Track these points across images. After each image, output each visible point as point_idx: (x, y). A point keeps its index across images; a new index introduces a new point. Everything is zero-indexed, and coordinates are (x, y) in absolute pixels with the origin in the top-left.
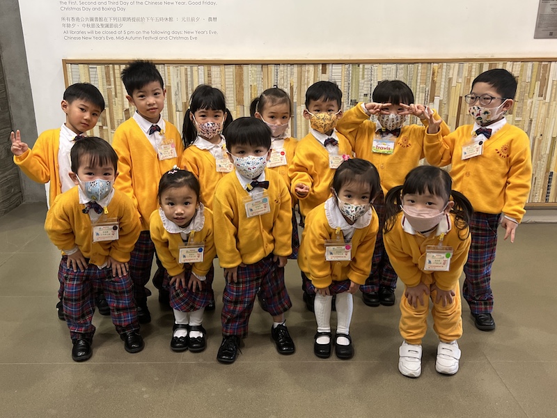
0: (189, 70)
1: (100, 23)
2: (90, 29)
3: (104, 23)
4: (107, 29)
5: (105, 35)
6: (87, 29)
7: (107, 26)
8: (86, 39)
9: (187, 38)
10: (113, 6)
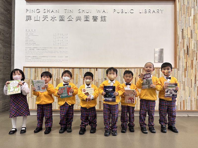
0: (59, 69)
1: (35, 57)
3: (36, 57)
5: (36, 61)
6: (32, 59)
7: (37, 58)
8: (31, 61)
9: (59, 62)
10: (39, 53)
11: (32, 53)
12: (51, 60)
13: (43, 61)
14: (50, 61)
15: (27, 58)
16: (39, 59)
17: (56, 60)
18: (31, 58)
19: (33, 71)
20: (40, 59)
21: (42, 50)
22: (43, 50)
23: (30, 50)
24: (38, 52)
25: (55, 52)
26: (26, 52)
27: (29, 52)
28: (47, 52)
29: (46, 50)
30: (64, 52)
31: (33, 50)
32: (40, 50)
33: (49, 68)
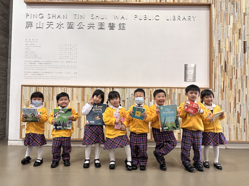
0: (65, 89)
2: (33, 76)
3: (38, 73)
4: (39, 76)
5: (38, 78)
7: (39, 75)
8: (32, 78)
9: (66, 79)
10: (42, 68)
11: (32, 68)
13: (46, 78)
14: (56, 78)
15: (26, 74)
17: (62, 77)
18: (31, 74)
21: (45, 65)
22: (47, 65)
23: (30, 65)
24: (40, 67)
25: (62, 67)
26: (26, 66)
27: (29, 66)
28: (51, 67)
29: (50, 65)
30: (72, 67)
31: (34, 65)
32: (43, 65)
33: (53, 87)
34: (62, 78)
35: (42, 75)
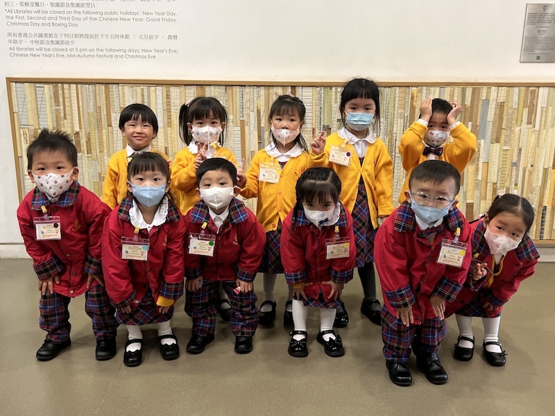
1: (50, 39)
2: (38, 46)
3: (54, 39)
4: (58, 46)
5: (55, 53)
6: (35, 46)
7: (58, 43)
9: (145, 57)
10: (63, 22)
11: (33, 21)
12: (111, 50)
13: (81, 54)
14: (110, 53)
16: (64, 46)
17: (130, 51)
18: (32, 42)
19: (47, 96)
20: (69, 47)
21: (72, 9)
22: (78, 9)
23: (25, 8)
24: (58, 15)
25: (127, 17)
26: (10, 15)
27: (21, 15)
28: (94, 16)
29: (91, 9)
30: (161, 17)
31: (36, 9)
32: (66, 9)
33: (107, 83)
34: (131, 54)
35: (67, 43)
